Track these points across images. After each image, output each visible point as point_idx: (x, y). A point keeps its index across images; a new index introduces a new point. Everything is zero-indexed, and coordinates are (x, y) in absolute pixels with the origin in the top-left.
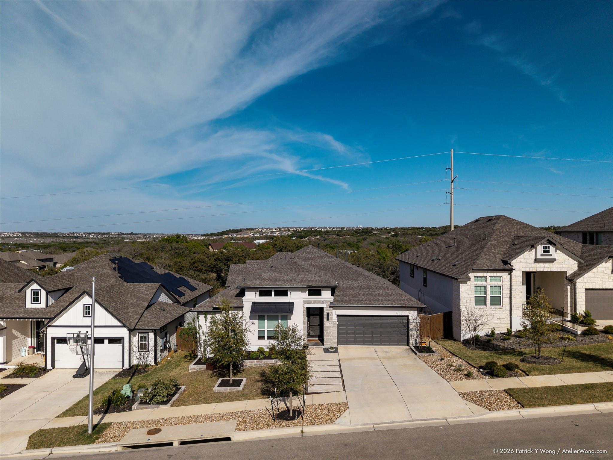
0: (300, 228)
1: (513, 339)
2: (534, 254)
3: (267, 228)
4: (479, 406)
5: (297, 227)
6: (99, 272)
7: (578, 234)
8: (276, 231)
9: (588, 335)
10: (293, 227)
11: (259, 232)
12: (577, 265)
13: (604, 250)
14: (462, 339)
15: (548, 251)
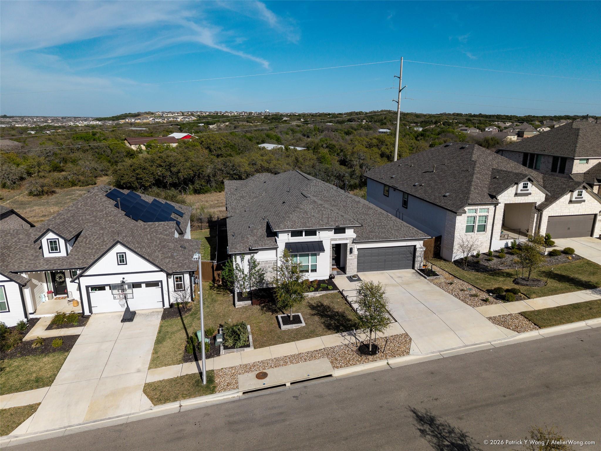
0: (205, 113)
1: (495, 260)
2: (515, 189)
3: (168, 113)
4: (508, 330)
5: (201, 112)
6: (102, 211)
7: (520, 154)
8: (179, 116)
9: (553, 255)
10: (197, 112)
11: (161, 117)
12: (545, 197)
13: (564, 183)
14: (453, 260)
15: (526, 187)
